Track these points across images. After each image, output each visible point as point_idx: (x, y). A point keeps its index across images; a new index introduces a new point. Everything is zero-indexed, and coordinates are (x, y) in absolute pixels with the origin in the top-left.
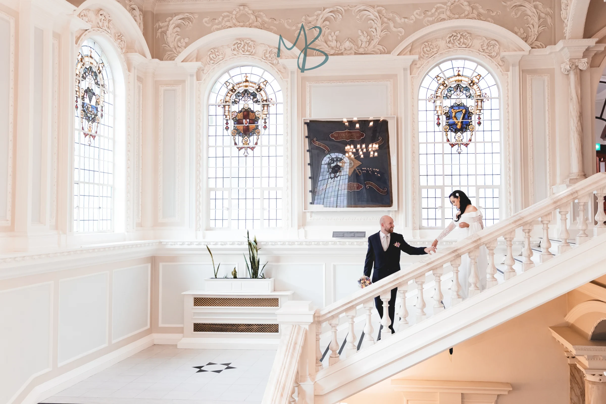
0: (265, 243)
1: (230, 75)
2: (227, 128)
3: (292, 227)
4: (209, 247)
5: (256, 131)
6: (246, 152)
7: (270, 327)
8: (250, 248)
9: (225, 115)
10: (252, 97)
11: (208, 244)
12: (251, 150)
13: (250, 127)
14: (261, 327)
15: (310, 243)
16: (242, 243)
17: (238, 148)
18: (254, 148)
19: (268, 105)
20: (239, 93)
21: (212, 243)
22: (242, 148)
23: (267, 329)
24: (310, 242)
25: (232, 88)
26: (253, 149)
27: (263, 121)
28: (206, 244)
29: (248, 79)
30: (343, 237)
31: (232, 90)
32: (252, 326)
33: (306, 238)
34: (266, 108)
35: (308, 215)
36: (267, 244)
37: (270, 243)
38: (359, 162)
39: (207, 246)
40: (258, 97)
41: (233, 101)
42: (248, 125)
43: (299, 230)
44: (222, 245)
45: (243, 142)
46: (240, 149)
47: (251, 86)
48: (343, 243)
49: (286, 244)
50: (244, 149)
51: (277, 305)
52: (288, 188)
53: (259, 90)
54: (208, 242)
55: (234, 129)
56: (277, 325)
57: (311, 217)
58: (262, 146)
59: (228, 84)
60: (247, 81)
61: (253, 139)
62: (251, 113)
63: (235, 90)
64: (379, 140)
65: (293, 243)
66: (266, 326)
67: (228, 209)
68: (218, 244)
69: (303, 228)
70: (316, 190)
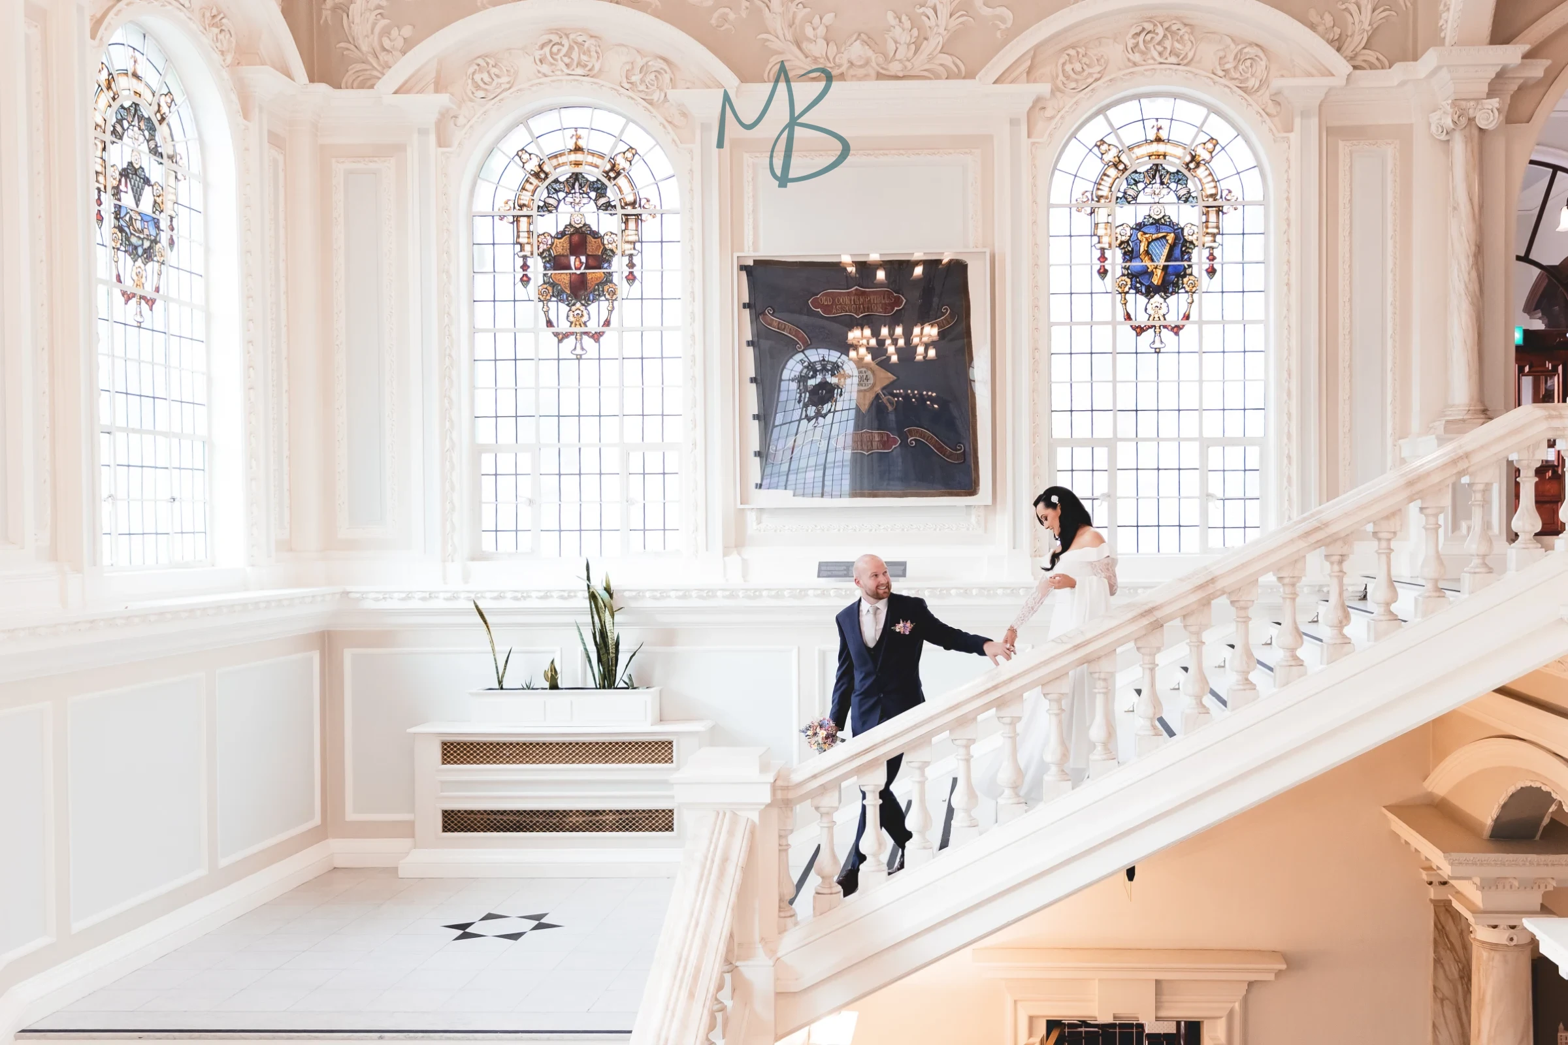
0: (634, 594)
1: (531, 133)
2: (525, 280)
3: (707, 550)
4: (480, 606)
5: (606, 287)
6: (578, 345)
7: (650, 816)
8: (593, 606)
9: (518, 243)
10: (593, 195)
11: (478, 598)
12: (592, 341)
13: (589, 277)
14: (627, 816)
15: (757, 593)
16: (572, 594)
17: (556, 335)
18: (601, 336)
19: (638, 217)
20: (556, 181)
21: (488, 595)
22: (566, 336)
23: (644, 822)
24: (755, 590)
25: (537, 169)
26: (597, 337)
27: (626, 260)
28: (473, 596)
29: (581, 143)
31: (536, 175)
32: (601, 814)
33: (745, 581)
34: (632, 225)
35: (751, 517)
36: (639, 595)
37: (648, 594)
38: (888, 375)
39: (474, 603)
40: (612, 194)
41: (541, 204)
42: (583, 270)
43: (726, 558)
44: (516, 598)
45: (571, 319)
46: (561, 336)
47: (591, 164)
48: (846, 592)
49: (691, 596)
50: (572, 338)
51: (670, 759)
52: (695, 445)
53: (612, 174)
54: (478, 592)
55: (545, 283)
56: (670, 811)
57: (759, 523)
58: (622, 330)
59: (525, 157)
60: (578, 149)
61: (596, 312)
62: (590, 239)
63: (546, 175)
64: (944, 314)
65: (710, 594)
66: (640, 814)
67: (531, 502)
68: (505, 597)
69: (738, 554)
70: (772, 450)
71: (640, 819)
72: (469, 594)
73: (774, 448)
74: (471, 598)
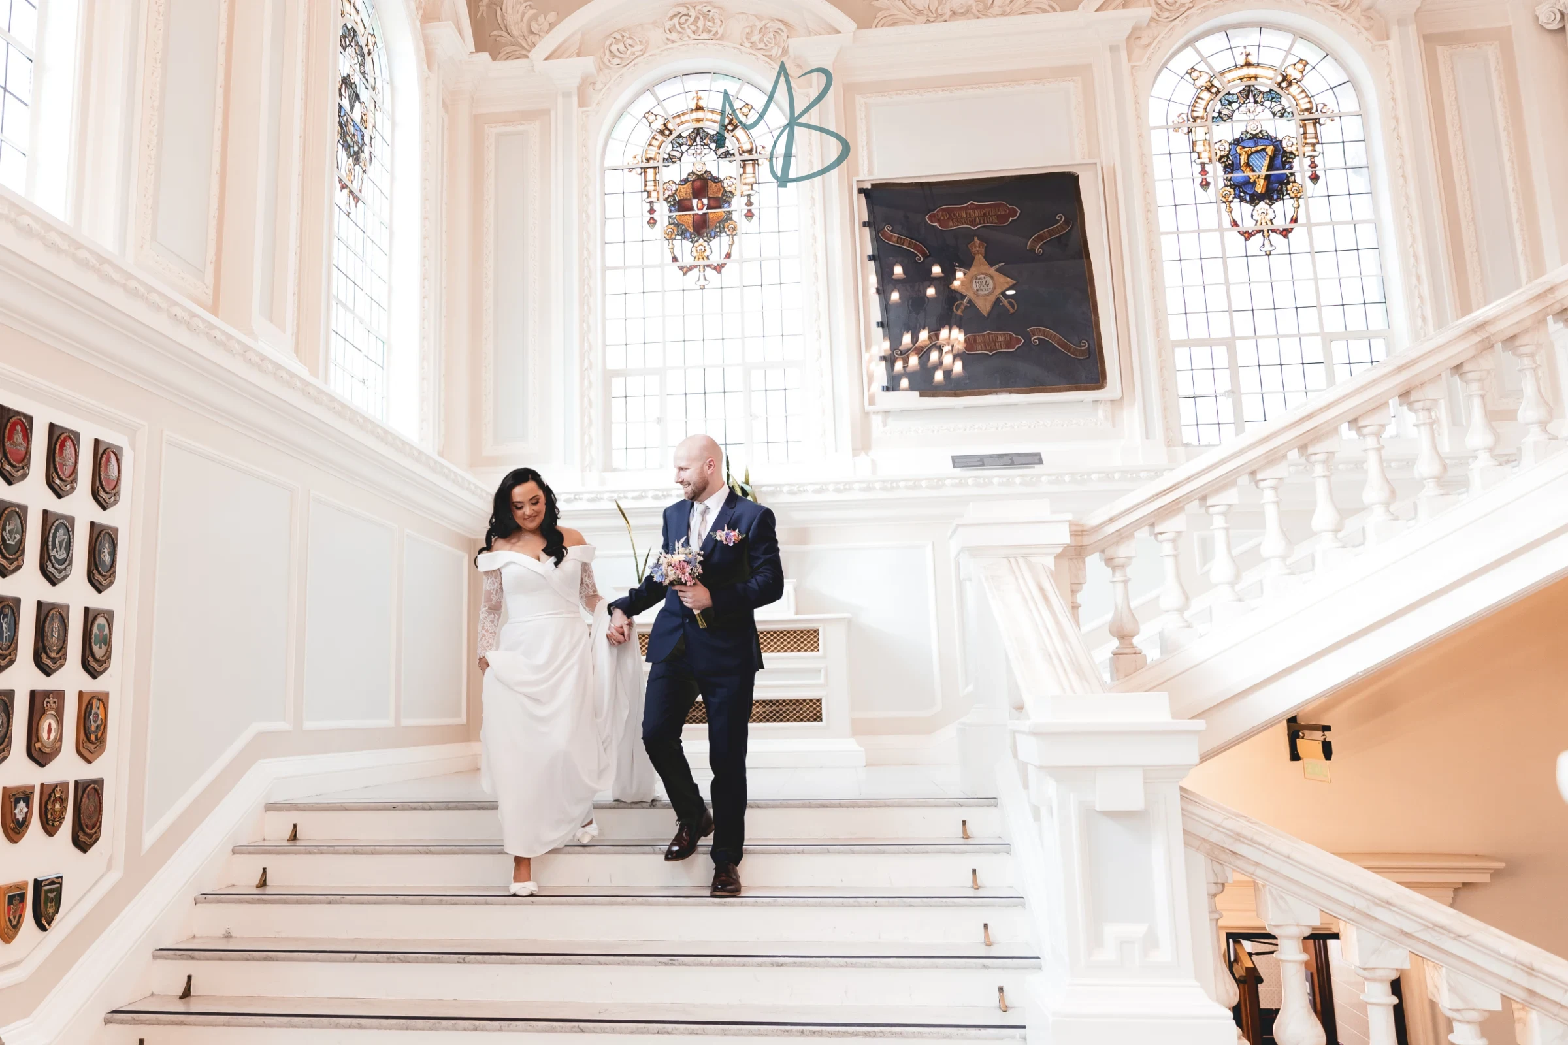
1: (656, 97)
2: (652, 222)
3: (836, 451)
4: (622, 507)
5: (726, 225)
6: (702, 278)
7: (798, 707)
9: (645, 191)
10: (713, 146)
11: (620, 498)
12: (714, 272)
13: (711, 216)
14: (774, 707)
15: (894, 485)
17: (681, 268)
18: (723, 267)
19: (755, 161)
20: (679, 136)
21: (627, 496)
22: (690, 269)
23: (791, 712)
24: (892, 482)
25: (662, 127)
26: (719, 268)
27: (745, 200)
28: (615, 496)
29: (701, 103)
30: (983, 465)
31: (662, 132)
33: (874, 475)
34: (749, 169)
35: (876, 421)
37: (785, 489)
38: (1009, 279)
39: (617, 504)
40: (730, 144)
41: (666, 156)
42: (704, 211)
43: (855, 458)
45: (695, 254)
46: (685, 270)
47: (711, 121)
48: (984, 480)
49: (828, 490)
50: (696, 271)
51: (816, 647)
52: (820, 354)
53: (730, 128)
54: (620, 492)
55: (670, 224)
56: (818, 701)
57: (885, 425)
58: (742, 261)
59: (652, 118)
60: (699, 108)
61: (718, 246)
62: (711, 184)
63: (671, 132)
64: (1058, 221)
65: (847, 487)
66: (787, 704)
67: (659, 421)
68: (646, 497)
69: (867, 454)
70: (897, 354)
71: (788, 710)
72: (613, 495)
73: (899, 353)
74: (613, 497)
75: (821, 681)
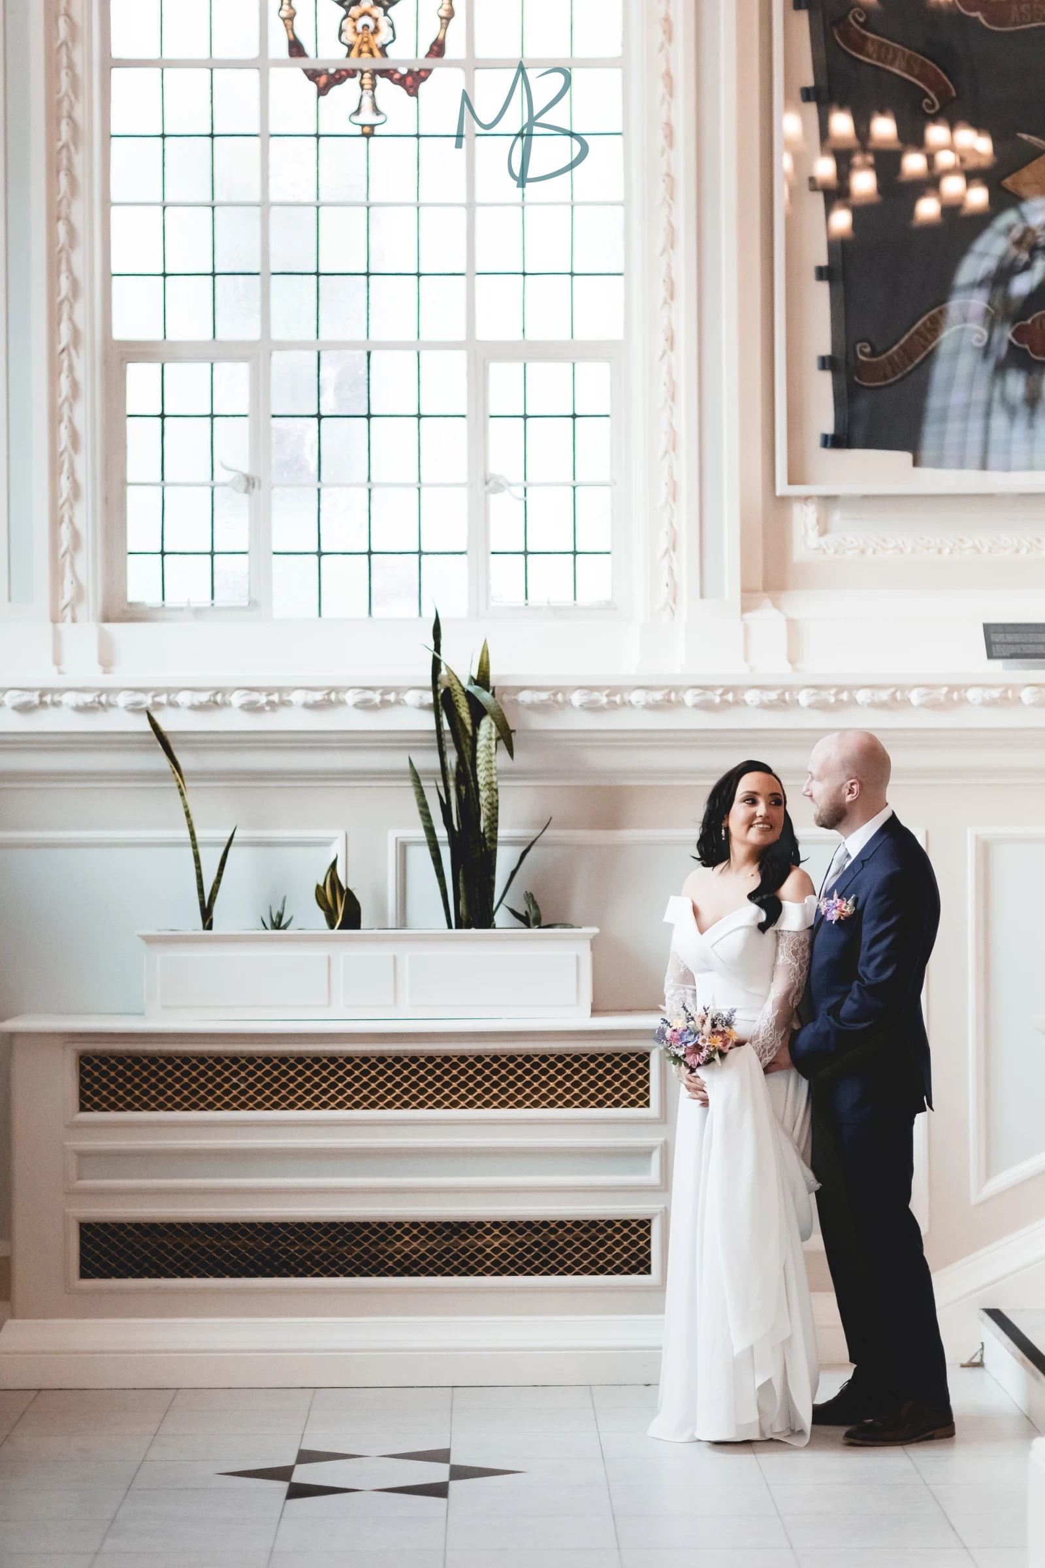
0: (544, 696)
3: (702, 596)
4: (165, 727)
6: (367, 101)
7: (594, 1238)
8: (446, 726)
11: (158, 706)
12: (399, 90)
14: (536, 1238)
15: (845, 696)
16: (392, 697)
17: (313, 75)
18: (423, 78)
21: (184, 698)
22: (338, 77)
23: (577, 1250)
24: (841, 689)
26: (412, 81)
28: (147, 700)
32: (472, 1232)
33: (795, 670)
35: (804, 518)
36: (557, 698)
37: (577, 698)
39: (151, 719)
43: (747, 616)
44: (252, 708)
45: (350, 36)
46: (324, 80)
49: (681, 703)
50: (351, 83)
51: (641, 1097)
52: (671, 341)
54: (158, 692)
56: (642, 1223)
57: (824, 532)
58: (473, 65)
61: (411, 21)
65: (730, 697)
66: (569, 1231)
67: (250, 483)
68: (226, 704)
69: (776, 605)
70: (863, 353)
71: (569, 1244)
72: (140, 697)
73: (868, 350)
74: (139, 703)
75: (653, 1176)
